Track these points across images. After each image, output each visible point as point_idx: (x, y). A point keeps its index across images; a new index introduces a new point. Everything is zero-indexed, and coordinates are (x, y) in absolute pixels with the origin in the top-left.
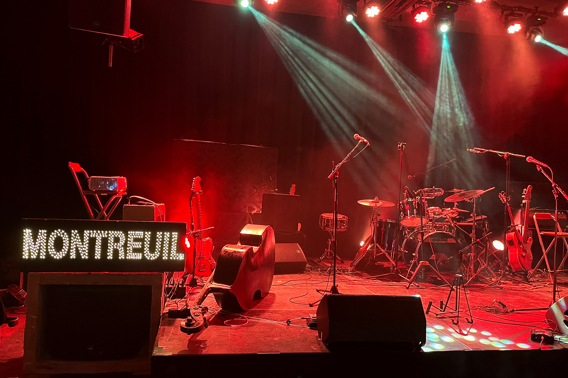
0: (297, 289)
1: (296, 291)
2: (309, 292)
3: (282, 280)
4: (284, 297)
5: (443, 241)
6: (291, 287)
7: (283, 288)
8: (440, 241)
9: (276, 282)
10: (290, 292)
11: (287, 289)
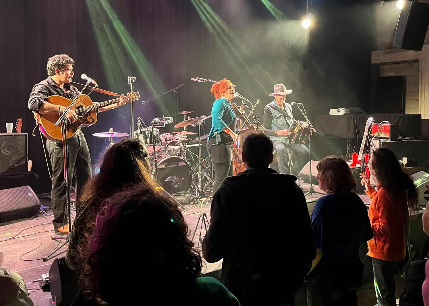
0: (29, 240)
1: (28, 244)
2: (43, 242)
3: (11, 232)
4: (14, 255)
5: (174, 165)
6: (23, 239)
7: (12, 242)
8: (172, 165)
9: (4, 236)
10: (20, 247)
11: (18, 243)
